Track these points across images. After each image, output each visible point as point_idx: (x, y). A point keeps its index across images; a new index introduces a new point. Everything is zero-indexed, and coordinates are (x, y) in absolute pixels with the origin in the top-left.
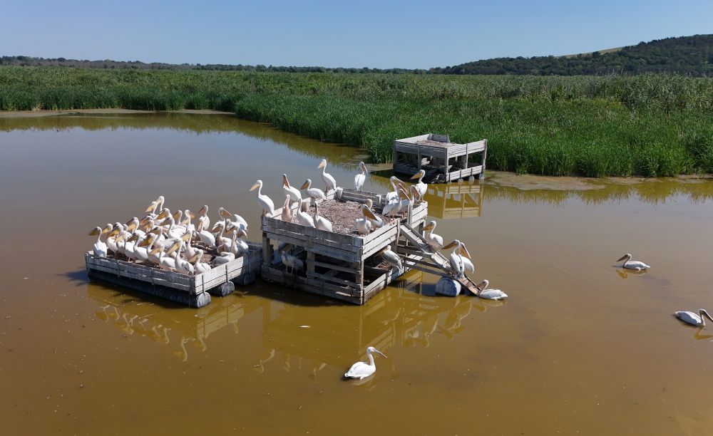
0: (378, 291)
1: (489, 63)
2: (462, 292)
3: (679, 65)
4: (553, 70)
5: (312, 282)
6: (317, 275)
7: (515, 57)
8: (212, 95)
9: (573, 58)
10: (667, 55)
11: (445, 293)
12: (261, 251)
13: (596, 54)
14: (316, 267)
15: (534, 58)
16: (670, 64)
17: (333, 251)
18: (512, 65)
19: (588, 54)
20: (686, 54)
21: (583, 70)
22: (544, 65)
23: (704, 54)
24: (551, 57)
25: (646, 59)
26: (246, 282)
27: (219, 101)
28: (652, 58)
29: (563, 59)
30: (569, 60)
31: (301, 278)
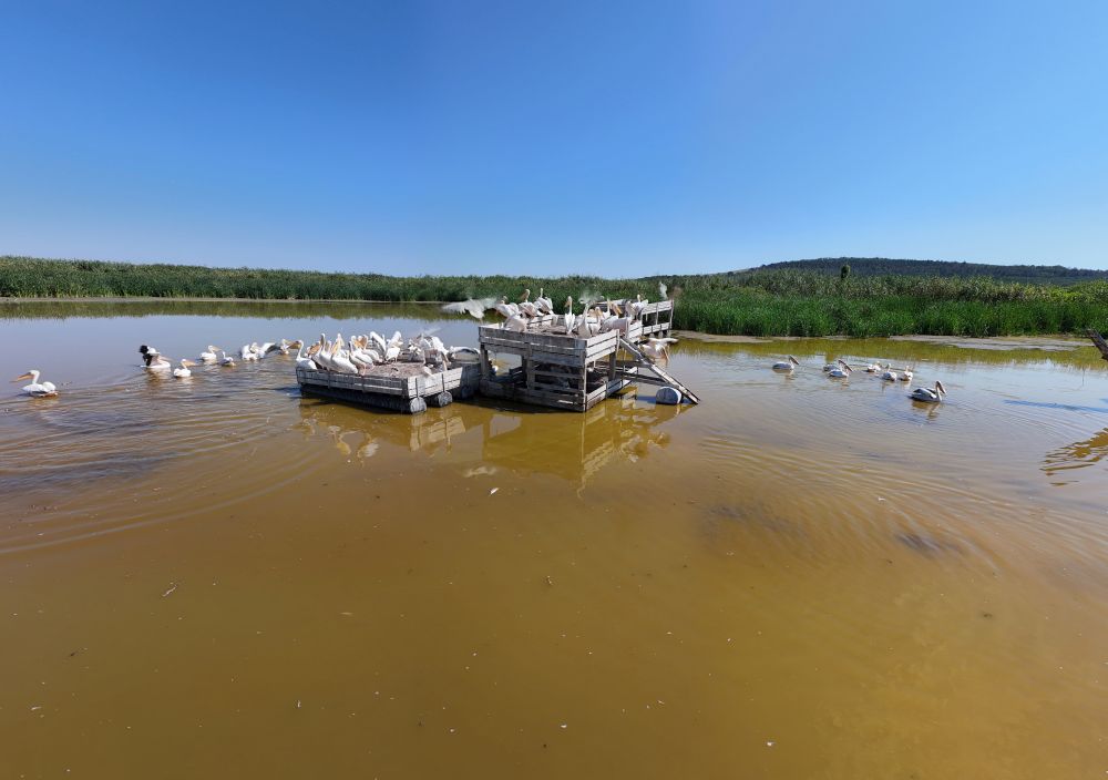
0: (599, 402)
2: (682, 401)
5: (533, 392)
6: (538, 385)
8: (440, 290)
11: (666, 401)
12: (479, 365)
14: (536, 376)
17: (554, 356)
26: (464, 395)
27: (445, 294)
31: (521, 389)
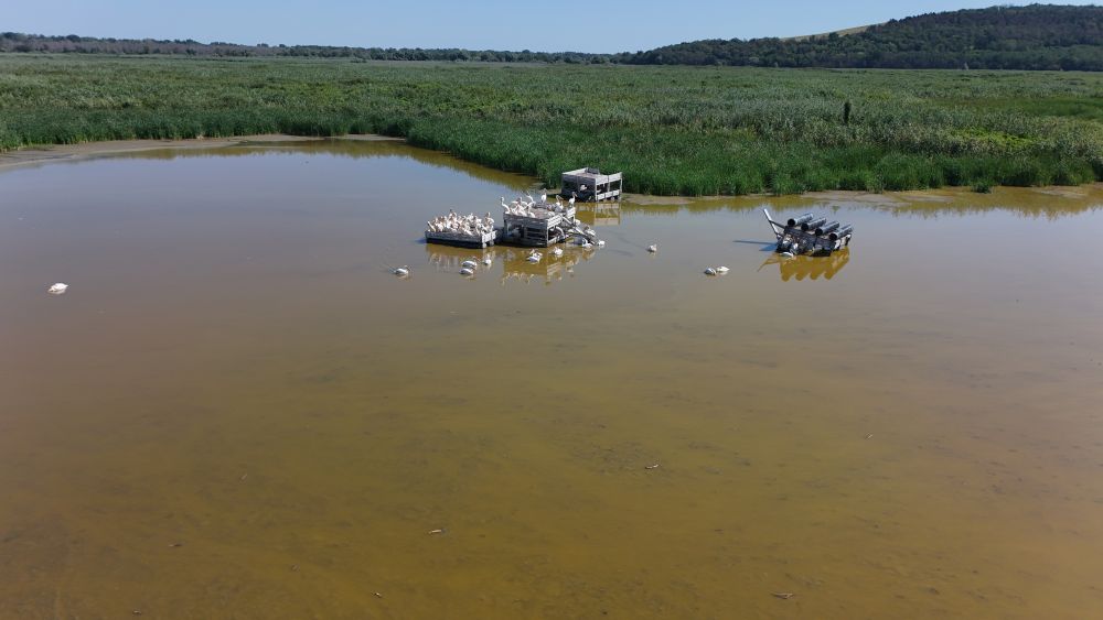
1: (695, 47)
3: (937, 51)
4: (779, 58)
7: (728, 39)
9: (804, 41)
10: (922, 37)
13: (833, 36)
15: (753, 40)
16: (926, 50)
18: (725, 50)
19: (823, 36)
20: (947, 36)
21: (816, 58)
22: (766, 50)
23: (970, 36)
24: (775, 40)
25: (897, 44)
28: (904, 42)
29: (791, 42)
30: (798, 44)
